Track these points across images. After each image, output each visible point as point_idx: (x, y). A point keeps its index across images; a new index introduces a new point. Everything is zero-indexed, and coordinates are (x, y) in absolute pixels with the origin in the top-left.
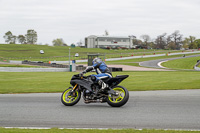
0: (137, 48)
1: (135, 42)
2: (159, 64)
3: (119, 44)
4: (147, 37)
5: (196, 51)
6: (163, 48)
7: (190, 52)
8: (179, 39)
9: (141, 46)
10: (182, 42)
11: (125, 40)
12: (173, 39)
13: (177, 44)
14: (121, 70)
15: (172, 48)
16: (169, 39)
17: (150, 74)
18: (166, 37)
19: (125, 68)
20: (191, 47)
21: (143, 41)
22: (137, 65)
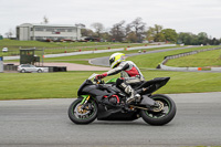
0: (87, 40)
1: (84, 32)
3: (62, 35)
4: (100, 26)
5: (163, 45)
6: (120, 41)
7: (156, 45)
8: (141, 28)
9: (92, 38)
10: (145, 33)
12: (133, 29)
13: (138, 35)
14: (64, 69)
15: (133, 41)
16: (128, 29)
18: (125, 26)
19: (70, 67)
20: (157, 39)
21: (94, 30)
22: (86, 63)
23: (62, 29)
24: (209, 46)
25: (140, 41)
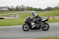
0: (9, 10)
1: (8, 8)
2: (17, 16)
5: (30, 11)
6: (18, 10)
8: (24, 7)
10: (25, 8)
11: (5, 8)
12: (22, 7)
13: (23, 9)
14: (3, 18)
15: (22, 10)
16: (20, 7)
17: (14, 20)
18: (19, 6)
19: (5, 18)
20: (28, 10)
21: (11, 8)
22: (9, 17)
23: (2, 8)
24: (42, 11)
25: (24, 10)
